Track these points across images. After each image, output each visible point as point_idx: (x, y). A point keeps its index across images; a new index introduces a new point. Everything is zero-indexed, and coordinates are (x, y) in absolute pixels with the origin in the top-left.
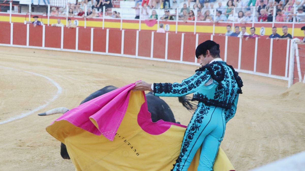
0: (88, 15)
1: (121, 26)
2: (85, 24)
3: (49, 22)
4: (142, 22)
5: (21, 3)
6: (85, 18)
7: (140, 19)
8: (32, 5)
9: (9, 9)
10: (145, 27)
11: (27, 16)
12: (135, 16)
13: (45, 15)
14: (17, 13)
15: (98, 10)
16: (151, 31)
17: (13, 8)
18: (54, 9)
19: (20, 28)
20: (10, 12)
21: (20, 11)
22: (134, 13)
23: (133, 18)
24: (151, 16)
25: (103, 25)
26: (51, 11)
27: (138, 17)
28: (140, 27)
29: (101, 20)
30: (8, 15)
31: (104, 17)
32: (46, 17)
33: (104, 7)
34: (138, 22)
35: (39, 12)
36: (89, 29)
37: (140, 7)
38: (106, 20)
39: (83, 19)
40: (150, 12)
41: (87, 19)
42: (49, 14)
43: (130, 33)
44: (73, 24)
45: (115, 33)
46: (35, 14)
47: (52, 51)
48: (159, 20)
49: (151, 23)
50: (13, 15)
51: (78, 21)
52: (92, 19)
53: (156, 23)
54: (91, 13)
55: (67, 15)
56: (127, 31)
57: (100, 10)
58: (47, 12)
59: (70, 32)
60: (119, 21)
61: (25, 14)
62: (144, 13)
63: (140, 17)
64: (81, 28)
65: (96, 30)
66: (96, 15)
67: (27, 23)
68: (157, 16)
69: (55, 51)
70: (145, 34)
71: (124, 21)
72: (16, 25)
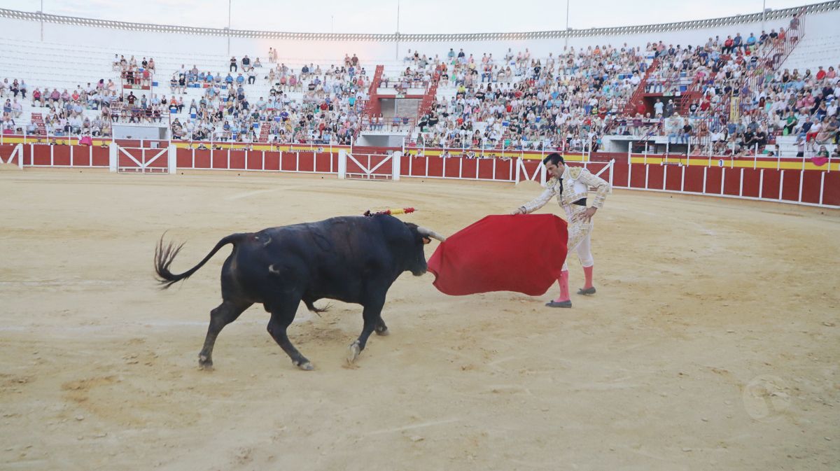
0: (736, 153)
1: (778, 165)
2: (732, 164)
3: (689, 162)
4: (807, 160)
5: (656, 142)
6: (732, 157)
7: (804, 158)
8: (670, 144)
9: (644, 150)
10: (812, 167)
11: (663, 157)
12: (797, 154)
13: (684, 155)
14: (653, 154)
15: (749, 148)
16: (820, 172)
17: (648, 149)
18: (696, 148)
19: (656, 169)
20: (645, 153)
21: (656, 152)
22: (796, 150)
23: (794, 155)
24: (820, 154)
25: (754, 165)
26: (691, 150)
27: (801, 154)
28: (803, 166)
29: (753, 159)
30: (643, 156)
31: (757, 155)
32: (686, 157)
33: (757, 144)
34: (801, 160)
35: (677, 151)
36: (737, 170)
37: (804, 142)
38: (759, 159)
39: (729, 159)
40: (818, 148)
41: (735, 159)
42: (689, 154)
43: (792, 175)
44: (717, 163)
45: (772, 175)
46: (671, 154)
47: (692, 195)
48: (830, 158)
49: (819, 161)
50: (648, 156)
51: (723, 161)
52: (740, 159)
53: (827, 161)
54: (739, 151)
55: (710, 153)
56: (787, 172)
57: (752, 147)
58: (687, 152)
59: (715, 172)
60: (776, 160)
61: (661, 154)
62: (811, 150)
63: (805, 154)
64: (728, 169)
65: (747, 170)
66: (746, 153)
67: (664, 165)
68: (827, 153)
69: (695, 195)
70: (812, 177)
71: (782, 160)
72: (651, 166)
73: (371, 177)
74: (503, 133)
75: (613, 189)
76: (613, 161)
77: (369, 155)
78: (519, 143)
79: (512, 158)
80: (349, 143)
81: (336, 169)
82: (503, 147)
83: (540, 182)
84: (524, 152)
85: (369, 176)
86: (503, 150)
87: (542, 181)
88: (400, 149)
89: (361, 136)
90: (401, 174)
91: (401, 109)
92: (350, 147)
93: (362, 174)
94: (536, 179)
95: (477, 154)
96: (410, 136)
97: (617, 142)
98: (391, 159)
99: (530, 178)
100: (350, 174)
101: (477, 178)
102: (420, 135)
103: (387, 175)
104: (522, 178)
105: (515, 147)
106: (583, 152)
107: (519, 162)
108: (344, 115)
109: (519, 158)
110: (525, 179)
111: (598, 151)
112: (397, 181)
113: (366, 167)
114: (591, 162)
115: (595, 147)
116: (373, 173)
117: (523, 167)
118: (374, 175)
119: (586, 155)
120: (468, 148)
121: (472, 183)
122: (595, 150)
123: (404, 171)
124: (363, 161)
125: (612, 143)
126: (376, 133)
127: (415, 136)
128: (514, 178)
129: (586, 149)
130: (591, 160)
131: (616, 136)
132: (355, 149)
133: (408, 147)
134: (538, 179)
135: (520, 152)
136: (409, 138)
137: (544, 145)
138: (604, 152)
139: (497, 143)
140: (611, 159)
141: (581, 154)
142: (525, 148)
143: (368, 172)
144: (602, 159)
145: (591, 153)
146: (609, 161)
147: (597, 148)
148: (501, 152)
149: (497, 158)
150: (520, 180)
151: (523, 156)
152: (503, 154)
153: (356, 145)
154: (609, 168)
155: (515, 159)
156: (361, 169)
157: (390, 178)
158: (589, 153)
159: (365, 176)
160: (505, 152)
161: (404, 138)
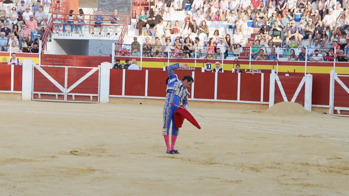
73: (70, 97)
74: (250, 37)
77: (66, 68)
78: (274, 51)
79: (263, 71)
80: (37, 51)
81: (18, 86)
82: (250, 56)
83: (303, 105)
84: (280, 63)
85: (66, 97)
86: (250, 60)
87: (305, 103)
88: (109, 59)
89: (52, 39)
90: (110, 94)
92: (38, 56)
93: (57, 94)
94: (296, 101)
95: (213, 66)
96: (122, 40)
98: (97, 72)
99: (289, 99)
100: (39, 93)
101: (215, 99)
102: (135, 39)
103: (91, 95)
104: (278, 98)
105: (268, 57)
107: (274, 77)
108: (28, 10)
109: (273, 71)
110: (283, 100)
112: (105, 104)
113: (63, 84)
116: (70, 92)
117: (279, 84)
118: (73, 94)
120: (202, 58)
121: (208, 105)
123: (115, 89)
124: (58, 75)
126: (74, 36)
127: (128, 40)
128: (266, 99)
132: (46, 59)
133: (119, 56)
134: (301, 99)
135: (274, 64)
136: (119, 43)
137: (308, 52)
139: (241, 50)
142: (281, 56)
143: (65, 91)
148: (247, 63)
149: (242, 71)
150: (275, 102)
151: (279, 68)
152: (250, 66)
153: (45, 52)
155: (267, 73)
156: (55, 86)
157: (96, 99)
159: (61, 97)
160: (253, 63)
161: (113, 44)
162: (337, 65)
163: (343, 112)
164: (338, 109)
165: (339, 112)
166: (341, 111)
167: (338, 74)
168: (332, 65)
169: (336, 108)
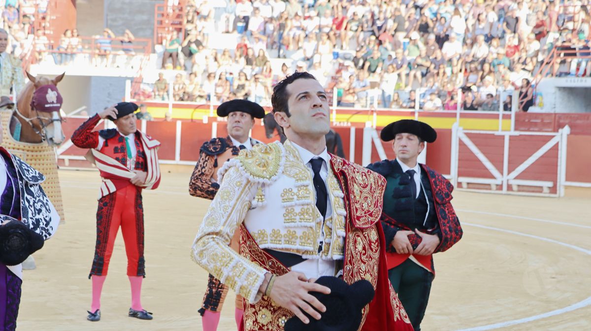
73: (61, 162)
74: (334, 74)
75: (566, 187)
76: (566, 130)
91: (114, 20)
96: (141, 77)
97: (571, 91)
106: (501, 111)
107: (369, 134)
109: (368, 125)
111: (532, 110)
114: (517, 133)
115: (528, 103)
117: (378, 143)
118: (67, 158)
119: (508, 117)
122: (525, 108)
125: (558, 93)
129: (507, 107)
130: (516, 129)
131: (569, 78)
135: (370, 113)
138: (543, 111)
140: (561, 126)
141: (497, 117)
144: (543, 126)
145: (517, 115)
146: (556, 130)
147: (531, 103)
154: (556, 148)
158: (513, 113)
160: (338, 112)
161: (128, 83)
162: (462, 116)
163: (470, 186)
164: (464, 180)
165: (464, 185)
166: (468, 184)
167: (464, 129)
168: (454, 115)
169: (461, 179)
